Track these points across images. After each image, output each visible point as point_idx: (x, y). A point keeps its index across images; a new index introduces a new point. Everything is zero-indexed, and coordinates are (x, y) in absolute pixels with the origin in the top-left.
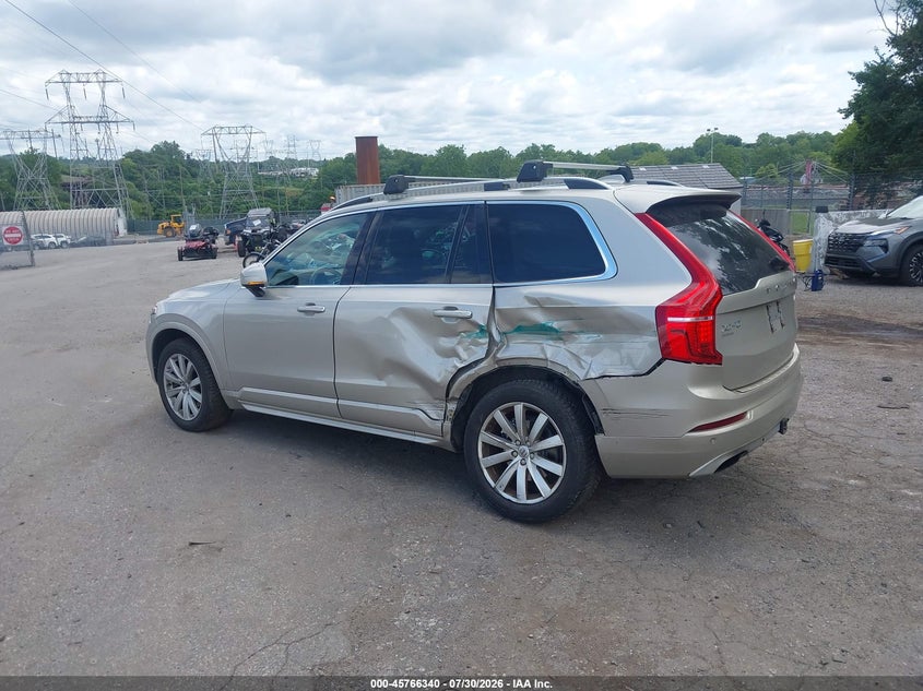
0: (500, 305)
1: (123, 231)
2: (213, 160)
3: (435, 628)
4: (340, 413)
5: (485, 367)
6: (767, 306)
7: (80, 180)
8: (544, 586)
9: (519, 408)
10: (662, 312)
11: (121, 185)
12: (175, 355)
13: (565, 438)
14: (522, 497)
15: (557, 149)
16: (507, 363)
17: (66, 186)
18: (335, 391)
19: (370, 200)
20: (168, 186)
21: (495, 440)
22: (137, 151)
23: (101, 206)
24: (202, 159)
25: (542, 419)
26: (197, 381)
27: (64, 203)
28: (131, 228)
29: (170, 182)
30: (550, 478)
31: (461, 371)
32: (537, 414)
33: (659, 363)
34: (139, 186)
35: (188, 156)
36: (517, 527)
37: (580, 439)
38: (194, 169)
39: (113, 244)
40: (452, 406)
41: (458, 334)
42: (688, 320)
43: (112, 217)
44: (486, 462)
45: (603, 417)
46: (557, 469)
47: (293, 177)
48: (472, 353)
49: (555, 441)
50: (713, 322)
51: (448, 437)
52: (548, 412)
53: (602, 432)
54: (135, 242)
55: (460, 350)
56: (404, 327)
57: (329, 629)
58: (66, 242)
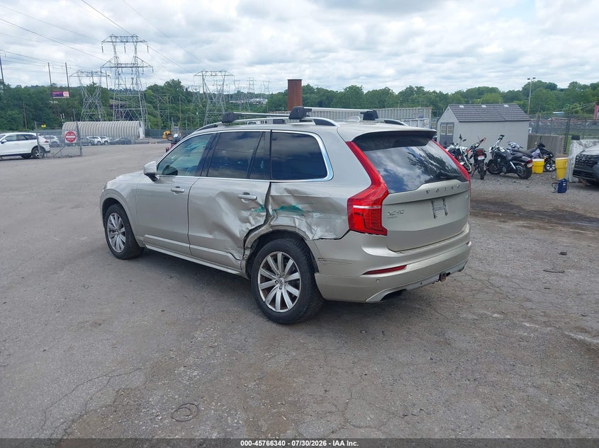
0: (273, 193)
1: (142, 136)
2: (201, 92)
3: (195, 376)
4: (192, 253)
5: (264, 230)
6: (432, 201)
7: (120, 103)
8: (270, 359)
9: (280, 255)
10: (352, 201)
11: (143, 107)
12: (113, 214)
13: (302, 274)
14: (278, 309)
15: (425, 90)
16: (276, 228)
17: (111, 106)
18: (188, 239)
19: (216, 126)
20: (173, 108)
21: (267, 274)
22: (156, 85)
23: (131, 119)
24: (195, 91)
25: (291, 262)
26: (123, 230)
27: (109, 117)
28: (147, 134)
29: (174, 105)
30: (293, 298)
31: (251, 231)
32: (289, 259)
33: (348, 232)
34: (155, 107)
35: (187, 89)
36: (274, 325)
37: (308, 275)
38: (189, 98)
39: (135, 143)
40: (248, 253)
41: (250, 209)
42: (367, 207)
43: (137, 128)
44: (262, 286)
45: (318, 262)
46: (296, 292)
47: (251, 104)
48: (257, 220)
49: (296, 276)
50: (381, 209)
51: (244, 271)
52: (294, 259)
53: (318, 271)
54: (149, 143)
55: (251, 219)
56: (223, 203)
57: (138, 372)
58: (107, 141)
